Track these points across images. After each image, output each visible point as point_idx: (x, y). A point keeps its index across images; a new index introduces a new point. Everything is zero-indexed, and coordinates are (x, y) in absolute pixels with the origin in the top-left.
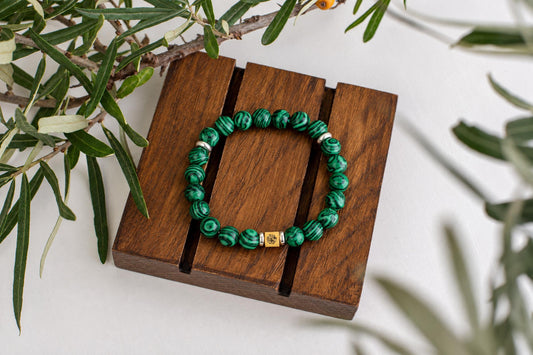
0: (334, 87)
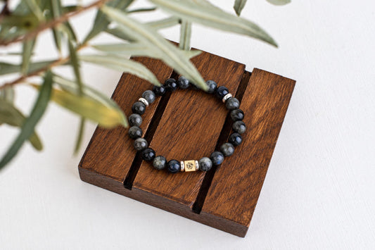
0: (251, 71)
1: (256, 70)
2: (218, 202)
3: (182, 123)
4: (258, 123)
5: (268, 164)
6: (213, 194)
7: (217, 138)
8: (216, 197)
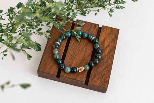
0: (101, 27)
1: (103, 26)
2: (94, 80)
3: (77, 50)
4: (106, 47)
5: (112, 63)
6: (92, 78)
7: (91, 55)
8: (93, 78)
